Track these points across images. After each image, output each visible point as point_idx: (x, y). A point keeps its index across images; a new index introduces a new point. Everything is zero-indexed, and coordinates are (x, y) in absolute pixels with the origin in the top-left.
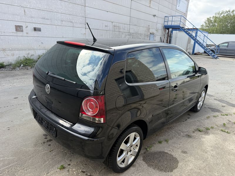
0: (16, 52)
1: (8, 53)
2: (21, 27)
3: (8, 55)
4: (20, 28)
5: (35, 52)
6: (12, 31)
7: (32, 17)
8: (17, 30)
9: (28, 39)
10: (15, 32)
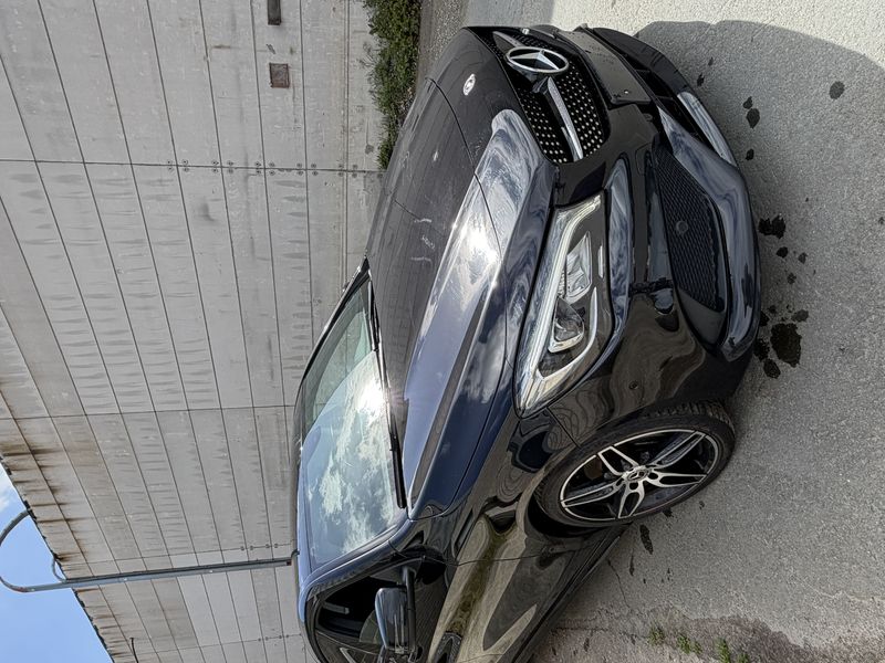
0: (354, 96)
1: (354, 121)
2: (276, 69)
3: (362, 123)
4: (278, 73)
5: (355, 32)
6: (290, 99)
7: (234, 24)
8: (287, 86)
9: (310, 50)
10: (291, 89)
